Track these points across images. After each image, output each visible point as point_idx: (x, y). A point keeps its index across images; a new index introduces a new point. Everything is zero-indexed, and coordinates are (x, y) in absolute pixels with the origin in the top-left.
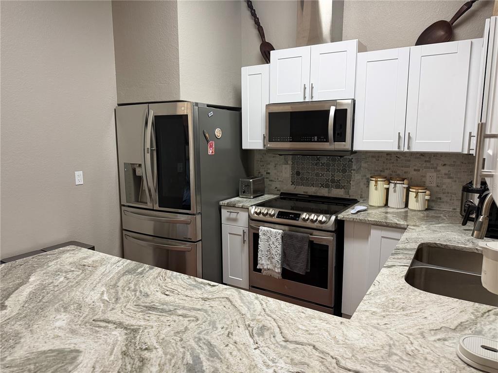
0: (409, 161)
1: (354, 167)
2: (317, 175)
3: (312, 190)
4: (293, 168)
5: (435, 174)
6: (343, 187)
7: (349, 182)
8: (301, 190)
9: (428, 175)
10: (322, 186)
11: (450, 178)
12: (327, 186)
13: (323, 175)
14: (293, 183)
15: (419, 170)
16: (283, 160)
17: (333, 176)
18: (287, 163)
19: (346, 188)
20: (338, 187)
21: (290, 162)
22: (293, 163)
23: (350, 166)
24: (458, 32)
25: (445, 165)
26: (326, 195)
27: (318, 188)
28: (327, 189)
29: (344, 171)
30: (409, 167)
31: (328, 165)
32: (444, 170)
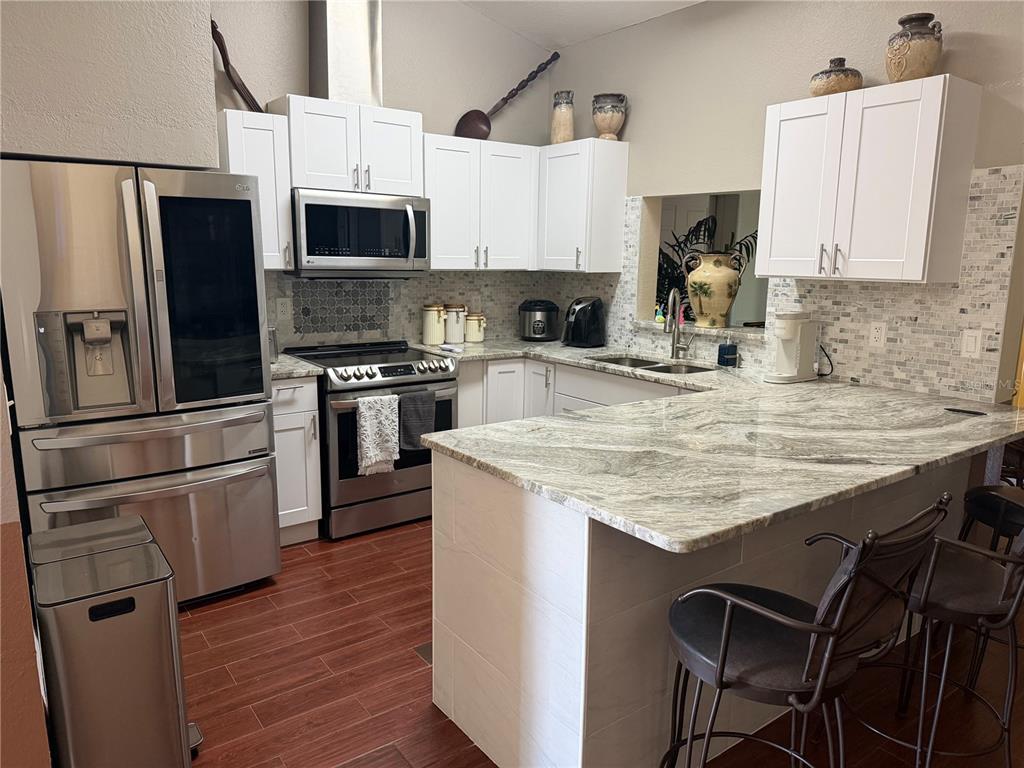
0: (453, 282)
1: (392, 295)
2: (339, 311)
3: (332, 338)
4: (296, 304)
5: (479, 297)
6: (379, 327)
7: (386, 318)
8: (313, 339)
9: (474, 298)
10: (348, 328)
11: (492, 300)
12: (356, 328)
13: (348, 311)
14: (298, 330)
15: (463, 294)
16: (276, 290)
17: (363, 310)
18: (285, 296)
19: (383, 327)
20: (372, 327)
21: (289, 293)
22: (296, 294)
23: (386, 294)
24: (496, 126)
25: (486, 286)
26: (355, 342)
27: (341, 333)
28: (356, 333)
29: (379, 302)
30: (453, 290)
31: (355, 294)
32: (486, 292)
